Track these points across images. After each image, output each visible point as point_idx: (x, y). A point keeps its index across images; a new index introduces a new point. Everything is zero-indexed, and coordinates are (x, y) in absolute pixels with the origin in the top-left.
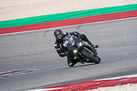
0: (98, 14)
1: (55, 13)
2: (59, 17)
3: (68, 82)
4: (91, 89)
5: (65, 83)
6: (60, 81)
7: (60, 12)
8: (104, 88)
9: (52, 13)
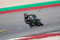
0: (48, 4)
1: (29, 4)
2: (31, 6)
3: (35, 34)
4: (45, 37)
5: (33, 35)
6: (31, 34)
7: (31, 4)
8: (51, 37)
9: (28, 4)
